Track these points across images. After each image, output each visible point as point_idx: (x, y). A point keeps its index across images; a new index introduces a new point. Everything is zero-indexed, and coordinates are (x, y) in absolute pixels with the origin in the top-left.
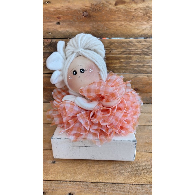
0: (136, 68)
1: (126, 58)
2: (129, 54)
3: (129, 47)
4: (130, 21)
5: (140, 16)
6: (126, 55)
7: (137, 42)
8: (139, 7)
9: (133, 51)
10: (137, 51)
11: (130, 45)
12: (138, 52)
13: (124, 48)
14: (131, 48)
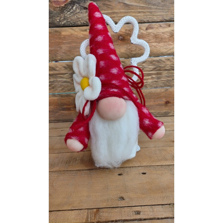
0: (166, 82)
1: (157, 74)
2: (159, 70)
3: (159, 64)
4: (159, 42)
5: (167, 38)
6: (157, 71)
7: (166, 60)
8: (166, 31)
9: (163, 68)
10: (166, 67)
11: (160, 62)
12: (168, 68)
13: (155, 65)
14: (161, 65)
